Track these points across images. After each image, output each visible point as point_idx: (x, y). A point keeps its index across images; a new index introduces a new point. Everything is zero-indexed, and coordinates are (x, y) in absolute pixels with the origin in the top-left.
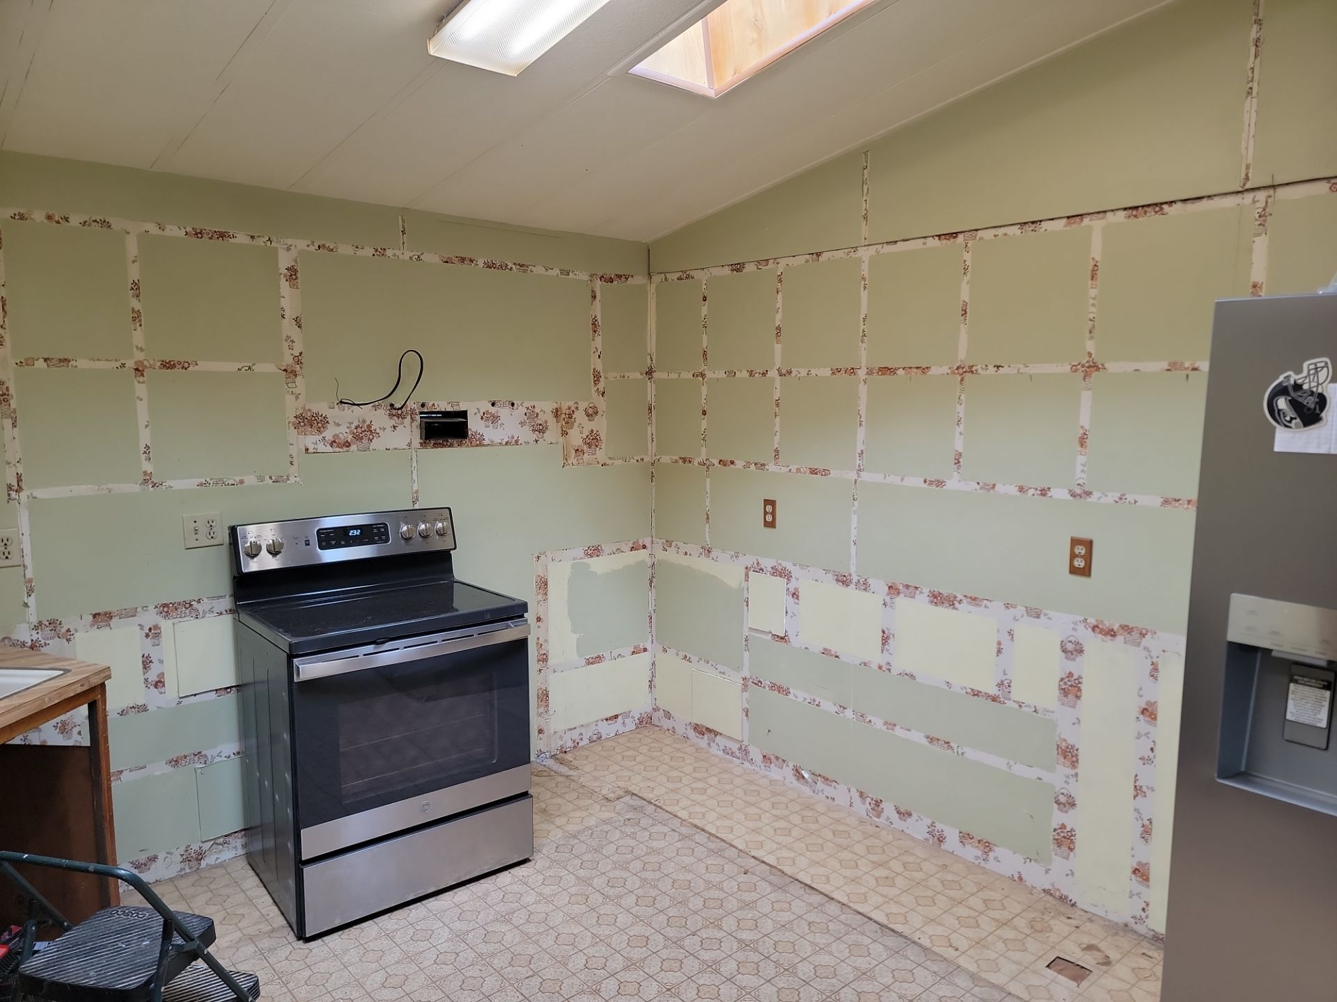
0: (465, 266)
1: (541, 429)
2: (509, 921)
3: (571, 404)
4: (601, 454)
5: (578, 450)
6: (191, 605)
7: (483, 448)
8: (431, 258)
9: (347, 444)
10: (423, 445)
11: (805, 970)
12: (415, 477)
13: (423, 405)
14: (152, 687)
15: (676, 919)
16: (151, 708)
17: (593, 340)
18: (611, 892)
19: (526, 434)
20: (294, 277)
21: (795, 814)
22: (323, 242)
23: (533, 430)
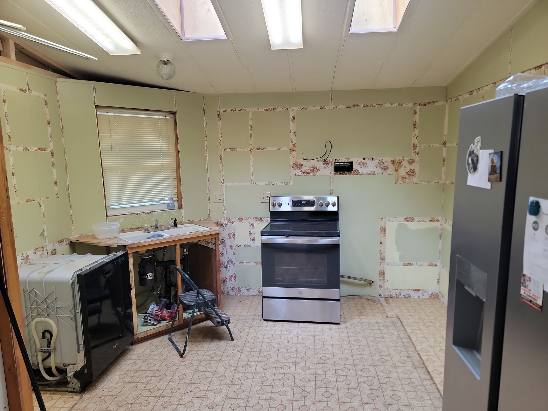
0: (355, 108)
1: (386, 168)
3: (401, 158)
4: (415, 179)
5: (403, 177)
6: (262, 219)
7: (359, 175)
8: (342, 107)
9: (309, 173)
10: (335, 174)
11: (389, 393)
12: (332, 185)
13: (336, 160)
14: (251, 241)
15: (364, 359)
16: (251, 246)
17: (414, 131)
18: (353, 343)
19: (378, 171)
20: (294, 119)
22: (304, 107)
23: (381, 169)
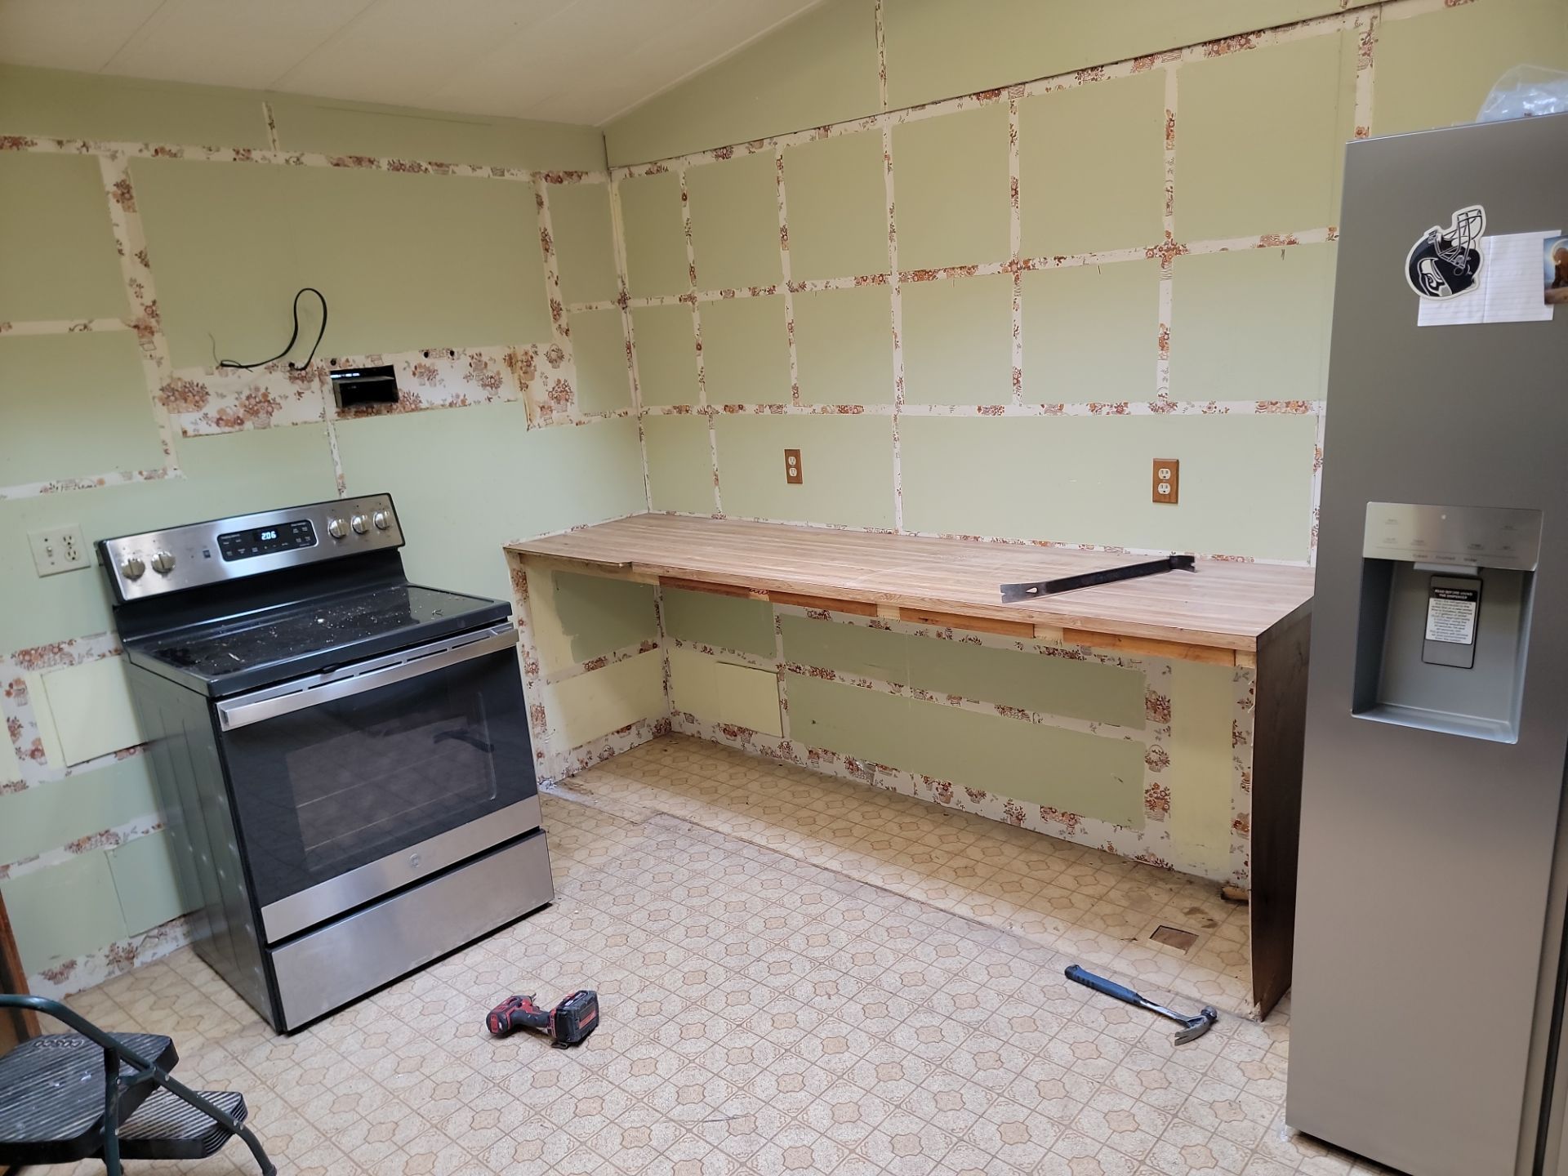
0: (364, 170)
1: (493, 383)
2: (538, 977)
3: (528, 347)
4: (574, 410)
5: (544, 407)
6: (60, 649)
7: (422, 413)
8: (315, 160)
9: (240, 421)
10: (342, 413)
11: (890, 981)
12: (337, 458)
13: (333, 362)
14: (28, 759)
15: (736, 946)
16: (32, 783)
17: (546, 261)
18: (655, 927)
19: (474, 391)
20: (127, 196)
21: (854, 812)
22: (162, 145)
23: (483, 385)
